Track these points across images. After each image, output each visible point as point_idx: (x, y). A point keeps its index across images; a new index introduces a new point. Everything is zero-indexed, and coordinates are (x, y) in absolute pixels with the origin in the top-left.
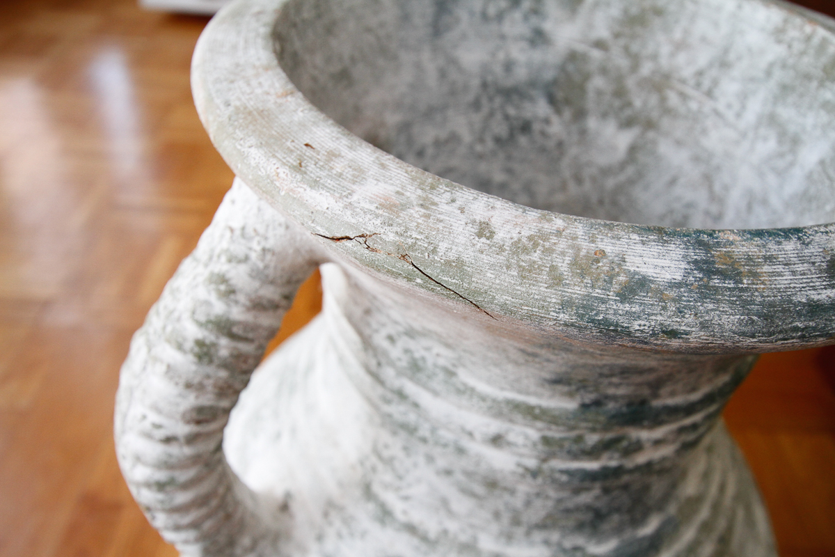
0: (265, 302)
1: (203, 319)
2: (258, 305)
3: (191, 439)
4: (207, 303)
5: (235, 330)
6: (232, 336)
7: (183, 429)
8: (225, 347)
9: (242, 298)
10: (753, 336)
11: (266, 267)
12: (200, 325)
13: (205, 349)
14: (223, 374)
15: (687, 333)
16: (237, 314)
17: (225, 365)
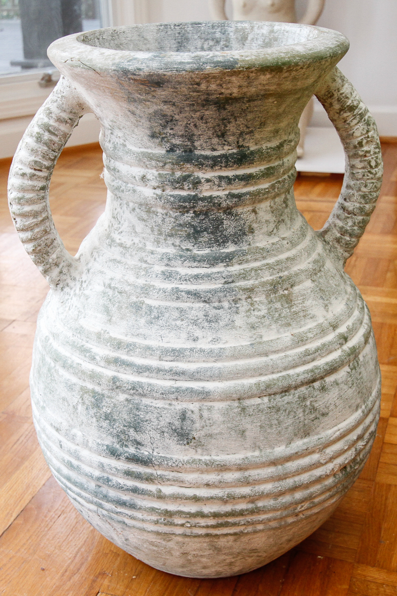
0: (62, 119)
1: (40, 123)
2: (59, 120)
3: (32, 177)
4: (43, 119)
5: (50, 128)
6: (49, 131)
7: (29, 171)
8: (46, 136)
9: (53, 115)
10: (161, 69)
11: (63, 104)
12: (39, 126)
13: (39, 135)
14: (46, 148)
15: (143, 69)
16: (52, 122)
17: (46, 144)
